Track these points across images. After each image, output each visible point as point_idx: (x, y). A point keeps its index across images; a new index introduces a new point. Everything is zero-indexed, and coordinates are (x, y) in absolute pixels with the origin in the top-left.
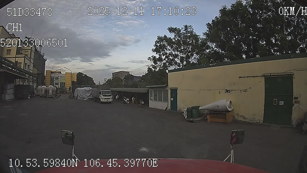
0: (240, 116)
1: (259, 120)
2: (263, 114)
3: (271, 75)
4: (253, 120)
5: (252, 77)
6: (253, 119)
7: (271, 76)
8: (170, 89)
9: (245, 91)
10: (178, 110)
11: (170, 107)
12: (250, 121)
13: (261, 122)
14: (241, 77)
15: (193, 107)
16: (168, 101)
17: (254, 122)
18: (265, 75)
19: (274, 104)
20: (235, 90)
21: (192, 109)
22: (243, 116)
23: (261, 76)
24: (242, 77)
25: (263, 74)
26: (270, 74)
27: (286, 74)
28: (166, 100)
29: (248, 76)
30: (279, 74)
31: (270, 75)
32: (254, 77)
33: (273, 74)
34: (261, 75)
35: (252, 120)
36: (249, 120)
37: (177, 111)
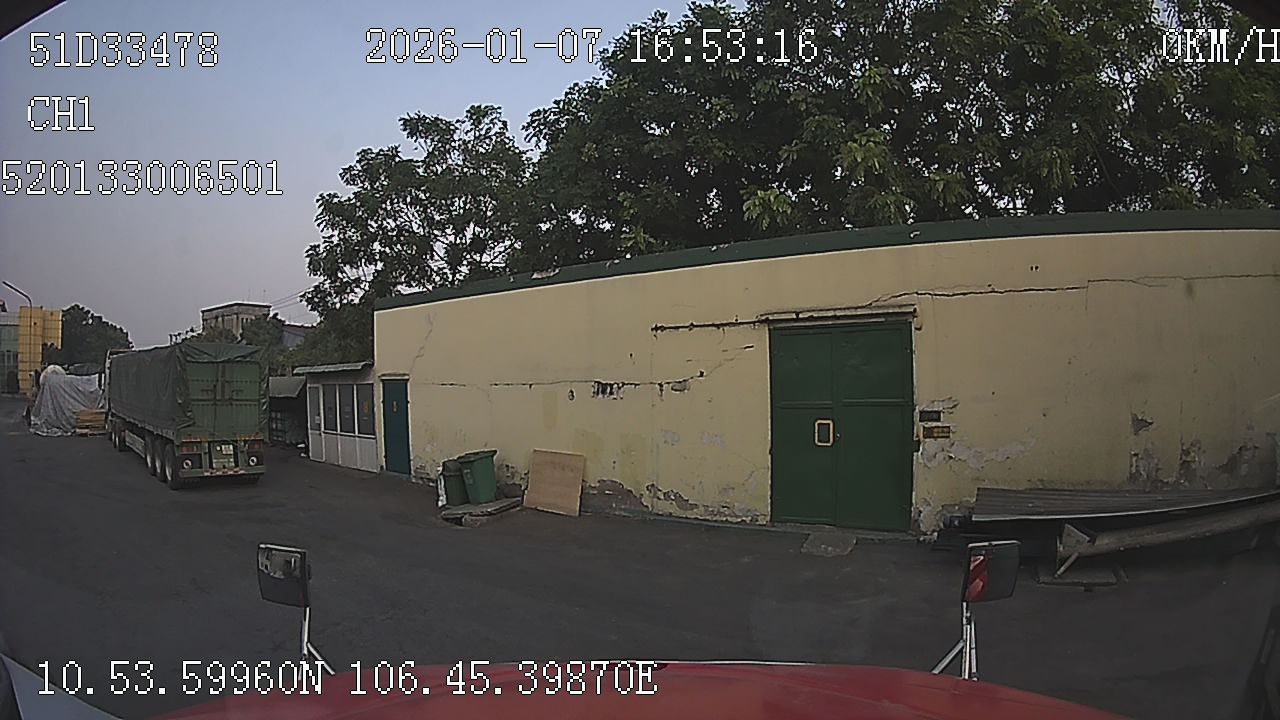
0: (665, 494)
1: (749, 510)
2: (769, 488)
3: (801, 316)
4: (722, 510)
5: (713, 325)
6: (724, 507)
7: (798, 320)
8: (383, 380)
9: (681, 386)
10: (415, 471)
11: (385, 457)
12: (708, 518)
13: (759, 518)
14: (663, 328)
15: (466, 460)
16: (374, 434)
17: (729, 519)
18: (771, 318)
19: (819, 441)
20: (636, 385)
21: (460, 470)
22: (678, 497)
23: (754, 323)
24: (665, 328)
25: (762, 315)
26: (797, 314)
27: (874, 312)
28: (368, 429)
29: (692, 324)
30: (838, 313)
31: (794, 316)
32: (718, 326)
33: (810, 314)
34: (754, 319)
35: (718, 512)
36: (706, 511)
37: (410, 474)
